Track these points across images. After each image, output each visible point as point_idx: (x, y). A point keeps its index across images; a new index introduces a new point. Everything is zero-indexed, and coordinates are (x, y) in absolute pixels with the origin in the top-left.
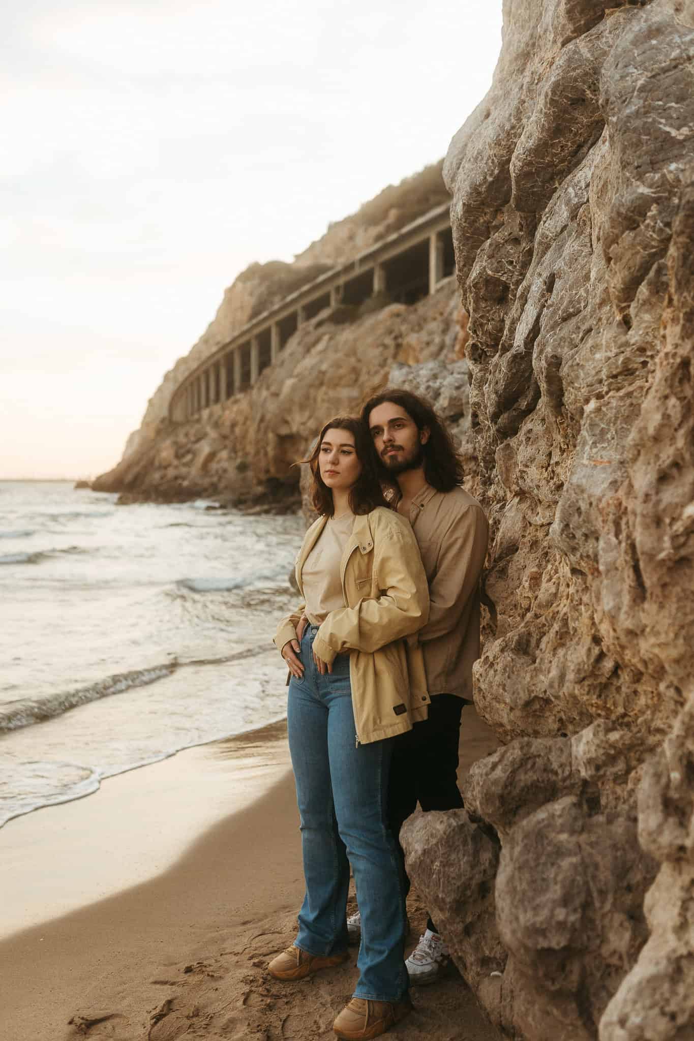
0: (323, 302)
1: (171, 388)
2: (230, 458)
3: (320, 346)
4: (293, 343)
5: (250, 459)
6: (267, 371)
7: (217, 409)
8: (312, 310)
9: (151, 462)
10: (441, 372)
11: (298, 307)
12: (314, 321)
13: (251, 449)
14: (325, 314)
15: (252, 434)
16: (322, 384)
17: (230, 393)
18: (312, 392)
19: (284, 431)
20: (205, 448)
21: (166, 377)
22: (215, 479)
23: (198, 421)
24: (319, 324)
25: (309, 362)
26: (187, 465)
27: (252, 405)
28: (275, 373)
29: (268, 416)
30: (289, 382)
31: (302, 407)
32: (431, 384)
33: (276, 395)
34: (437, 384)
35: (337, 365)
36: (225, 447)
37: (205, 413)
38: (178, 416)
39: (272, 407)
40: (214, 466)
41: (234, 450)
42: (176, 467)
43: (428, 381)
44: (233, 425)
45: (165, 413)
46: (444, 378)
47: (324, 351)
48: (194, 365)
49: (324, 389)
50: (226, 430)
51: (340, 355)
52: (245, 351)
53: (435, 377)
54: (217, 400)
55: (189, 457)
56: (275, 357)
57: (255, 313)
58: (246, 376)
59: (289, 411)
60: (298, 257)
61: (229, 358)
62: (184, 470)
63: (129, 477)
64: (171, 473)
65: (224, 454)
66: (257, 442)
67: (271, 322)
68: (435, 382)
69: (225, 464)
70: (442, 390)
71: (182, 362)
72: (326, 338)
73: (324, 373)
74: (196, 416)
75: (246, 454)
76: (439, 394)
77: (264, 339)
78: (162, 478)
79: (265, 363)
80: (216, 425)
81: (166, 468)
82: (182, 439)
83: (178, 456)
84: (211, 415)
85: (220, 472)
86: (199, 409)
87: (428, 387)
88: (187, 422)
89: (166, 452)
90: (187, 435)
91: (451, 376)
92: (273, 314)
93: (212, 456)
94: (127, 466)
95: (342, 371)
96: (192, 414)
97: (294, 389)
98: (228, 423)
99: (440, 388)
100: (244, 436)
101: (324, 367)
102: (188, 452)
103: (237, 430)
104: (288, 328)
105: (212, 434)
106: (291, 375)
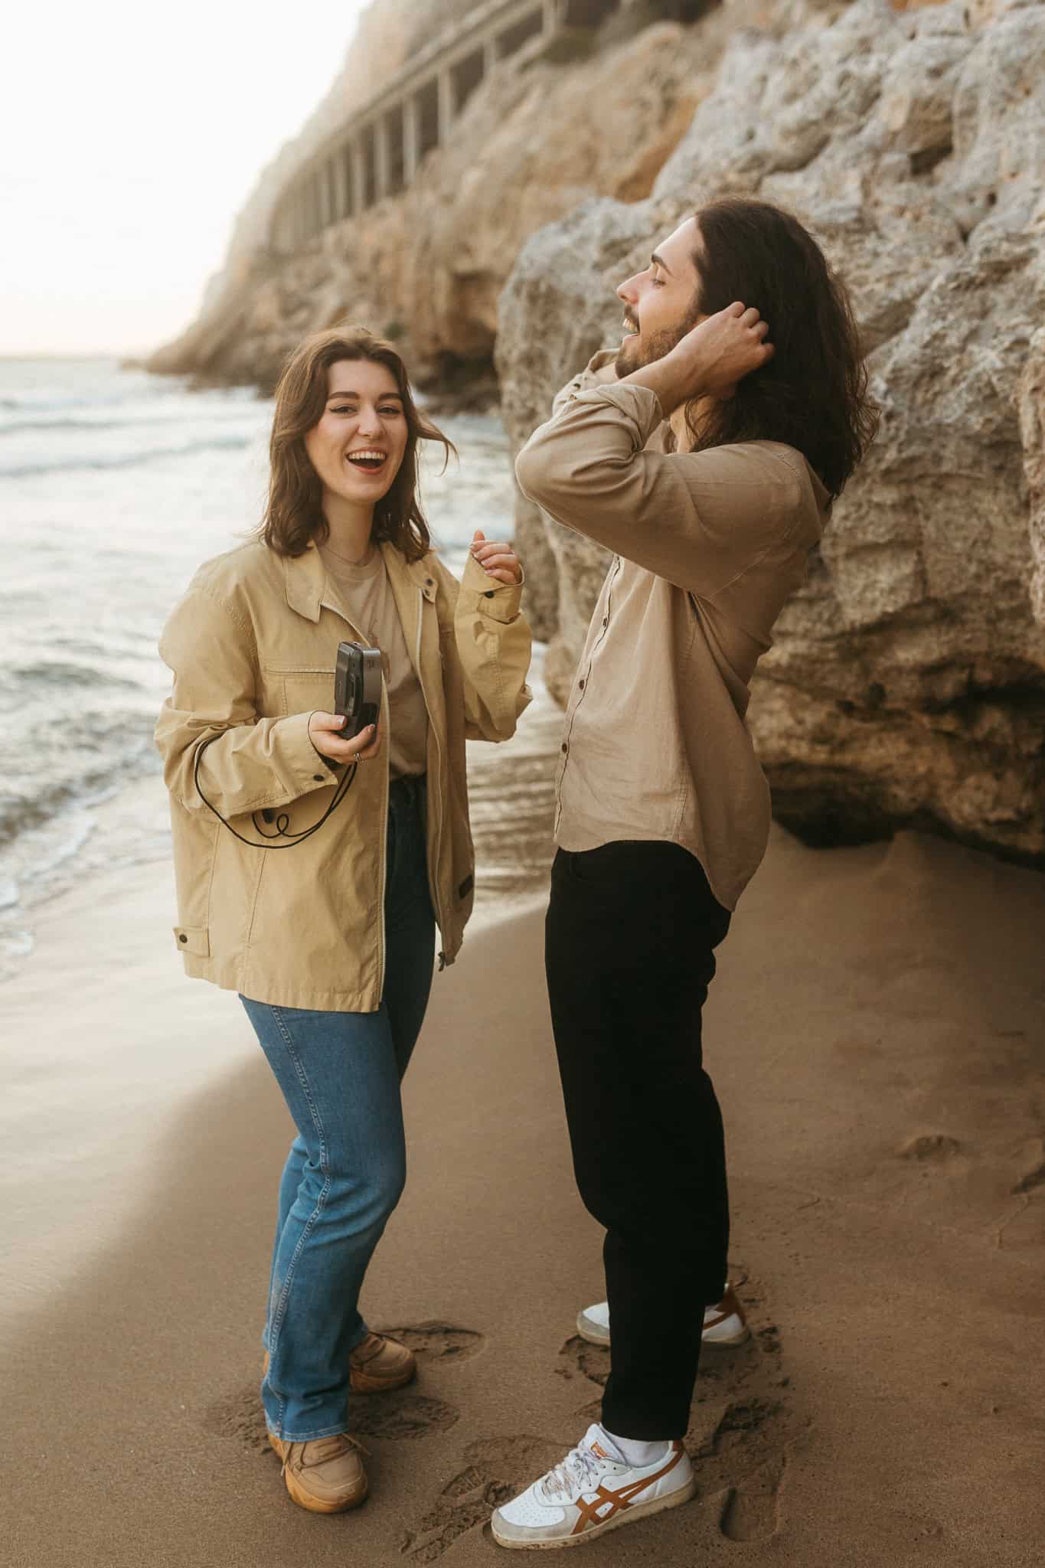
0: (532, 25)
1: (272, 193)
2: (372, 317)
3: (527, 108)
4: (479, 103)
5: (406, 318)
6: (434, 157)
7: (348, 228)
8: (511, 41)
9: (242, 323)
11: (486, 38)
12: (516, 61)
13: (407, 299)
14: (534, 46)
15: (409, 275)
16: (528, 178)
17: (371, 197)
18: (513, 193)
19: (464, 265)
20: (330, 299)
21: (265, 175)
23: (319, 250)
24: (526, 66)
25: (506, 138)
26: (300, 328)
27: (408, 218)
28: (445, 159)
29: (437, 239)
30: (472, 177)
31: (496, 221)
33: (448, 200)
35: (557, 142)
36: (362, 296)
37: (330, 236)
38: (285, 242)
39: (443, 223)
41: (379, 302)
42: (282, 332)
44: (377, 258)
45: (262, 237)
47: (534, 117)
48: (308, 152)
49: (533, 188)
50: (365, 265)
51: (561, 124)
52: (394, 121)
54: (349, 212)
55: (304, 314)
56: (448, 129)
57: (413, 51)
58: (398, 169)
59: (472, 228)
61: (367, 136)
62: (294, 337)
63: (207, 350)
64: (274, 342)
65: (362, 309)
66: (419, 285)
67: (441, 70)
71: (291, 146)
72: (536, 94)
73: (530, 159)
74: (313, 243)
75: (399, 309)
77: (428, 99)
78: (259, 351)
79: (430, 140)
80: (349, 257)
81: (266, 333)
82: (292, 284)
83: (286, 312)
84: (339, 242)
86: (318, 229)
88: (301, 252)
89: (265, 308)
90: (299, 275)
92: (442, 52)
94: (204, 331)
95: (565, 154)
96: (307, 239)
97: (481, 188)
98: (366, 254)
100: (395, 278)
101: (534, 146)
102: (303, 304)
103: (386, 268)
104: (468, 77)
105: (342, 273)
106: (474, 163)
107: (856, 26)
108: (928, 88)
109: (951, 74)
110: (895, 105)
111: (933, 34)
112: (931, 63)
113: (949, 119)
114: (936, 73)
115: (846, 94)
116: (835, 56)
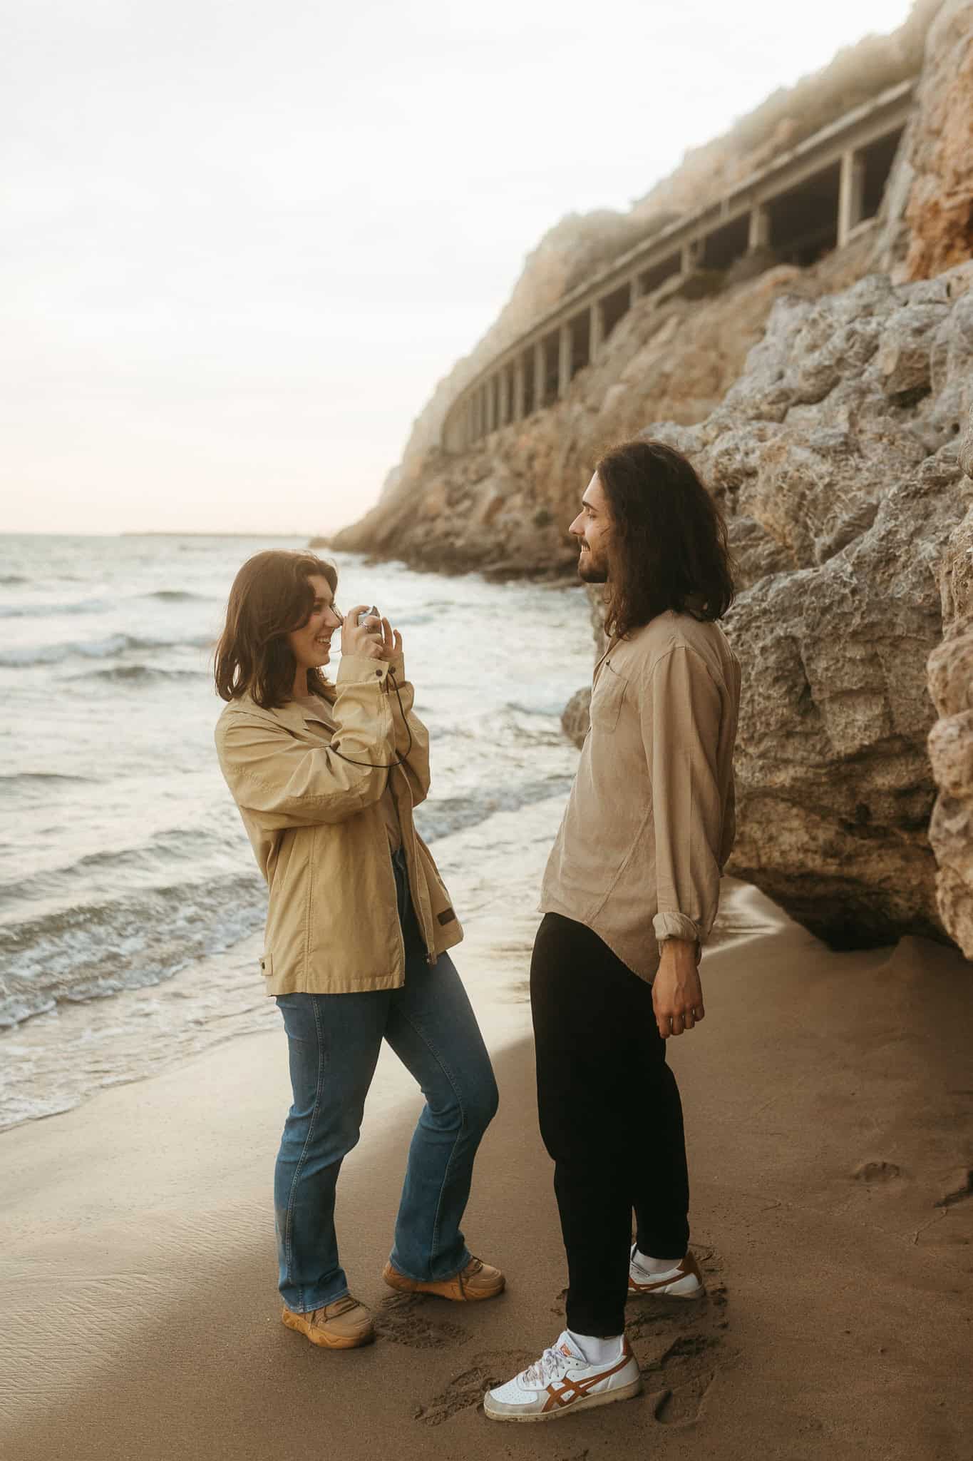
0: (672, 266)
1: (446, 402)
2: (525, 507)
3: (663, 335)
4: (623, 331)
5: (553, 509)
6: (583, 374)
7: (508, 432)
8: (653, 280)
9: (414, 510)
10: (880, 301)
11: (632, 276)
12: (656, 296)
13: (554, 493)
14: (672, 284)
15: (557, 472)
16: (663, 393)
17: (528, 408)
18: (649, 405)
20: (489, 491)
21: (439, 388)
22: (502, 537)
23: (482, 451)
24: (664, 300)
25: (646, 358)
26: (465, 515)
27: (560, 424)
28: (592, 377)
29: (582, 443)
30: (615, 391)
32: (857, 326)
33: (594, 410)
34: (873, 326)
35: (688, 364)
36: (519, 490)
37: (492, 439)
38: (455, 444)
39: (588, 428)
40: (502, 518)
41: (532, 494)
42: (448, 518)
43: (851, 321)
44: (531, 458)
45: (436, 440)
46: (889, 313)
47: (669, 342)
48: (478, 368)
49: (666, 401)
50: (520, 464)
51: (693, 348)
52: (552, 344)
53: (868, 311)
54: (510, 419)
55: (466, 504)
56: (597, 351)
57: (570, 287)
58: (552, 385)
60: (636, 203)
61: (528, 356)
62: (458, 523)
63: (383, 533)
64: (441, 526)
65: (517, 500)
66: (565, 481)
67: (592, 301)
68: (868, 323)
69: (517, 515)
70: (884, 337)
71: (463, 363)
72: (673, 322)
73: (666, 376)
74: (479, 444)
75: (548, 501)
76: (877, 348)
77: (580, 327)
78: (427, 534)
79: (581, 360)
80: (507, 457)
81: (433, 519)
82: (458, 478)
83: (451, 503)
84: (500, 444)
85: (510, 525)
86: (484, 433)
87: (851, 334)
88: (466, 452)
89: (434, 498)
90: (465, 471)
91: (902, 310)
92: (593, 288)
93: (499, 502)
94: (383, 515)
95: (696, 373)
96: (474, 441)
97: (621, 401)
98: (523, 454)
99: (876, 336)
100: (546, 474)
101: (668, 367)
102: (466, 496)
103: (538, 465)
104: (615, 308)
105: (501, 469)
106: (617, 380)
107: (861, 295)
108: (912, 343)
109: (930, 333)
110: (887, 356)
111: (921, 302)
112: (916, 324)
113: (927, 367)
114: (919, 332)
115: (852, 347)
116: (845, 318)
